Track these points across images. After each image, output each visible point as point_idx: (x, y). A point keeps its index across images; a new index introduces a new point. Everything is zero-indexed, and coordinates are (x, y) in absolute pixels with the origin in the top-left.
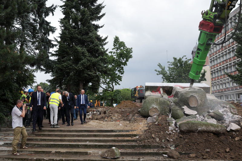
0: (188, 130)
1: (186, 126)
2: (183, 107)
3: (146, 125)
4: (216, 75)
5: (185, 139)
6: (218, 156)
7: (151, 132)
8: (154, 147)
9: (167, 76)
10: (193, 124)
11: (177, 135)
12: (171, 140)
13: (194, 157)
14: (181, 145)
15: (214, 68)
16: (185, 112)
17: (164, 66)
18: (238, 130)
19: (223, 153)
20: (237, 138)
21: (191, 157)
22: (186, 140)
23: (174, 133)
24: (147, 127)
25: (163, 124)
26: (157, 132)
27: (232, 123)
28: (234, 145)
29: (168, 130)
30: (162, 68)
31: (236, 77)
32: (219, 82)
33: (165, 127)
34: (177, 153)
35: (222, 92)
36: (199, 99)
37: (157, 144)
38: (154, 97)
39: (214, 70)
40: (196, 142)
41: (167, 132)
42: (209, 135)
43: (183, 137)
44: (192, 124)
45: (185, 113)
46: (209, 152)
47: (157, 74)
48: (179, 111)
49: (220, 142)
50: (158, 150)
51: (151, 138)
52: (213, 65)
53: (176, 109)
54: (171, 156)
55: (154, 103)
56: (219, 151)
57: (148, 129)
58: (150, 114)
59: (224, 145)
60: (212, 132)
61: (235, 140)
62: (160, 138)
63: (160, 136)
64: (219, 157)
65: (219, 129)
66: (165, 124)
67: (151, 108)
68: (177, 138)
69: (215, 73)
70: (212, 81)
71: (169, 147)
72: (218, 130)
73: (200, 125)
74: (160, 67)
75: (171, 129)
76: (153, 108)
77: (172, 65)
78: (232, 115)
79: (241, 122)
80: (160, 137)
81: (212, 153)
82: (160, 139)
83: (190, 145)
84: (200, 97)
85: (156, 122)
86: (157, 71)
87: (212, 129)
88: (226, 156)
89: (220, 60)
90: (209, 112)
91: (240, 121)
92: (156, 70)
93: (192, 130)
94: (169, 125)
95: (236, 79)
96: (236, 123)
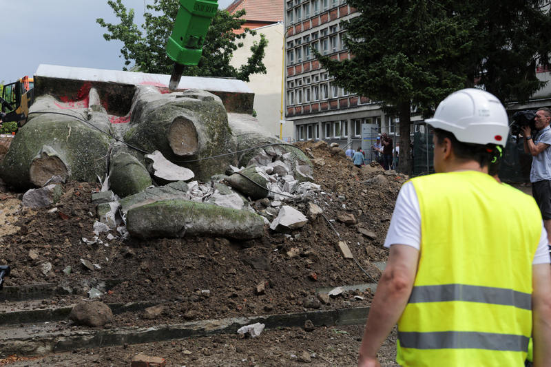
0: (153, 232)
1: (146, 218)
2: (149, 156)
3: (16, 218)
4: (302, 59)
5: (139, 261)
6: (231, 306)
7: (29, 242)
8: (33, 294)
9: (139, 49)
10: (170, 209)
11: (117, 249)
12: (97, 266)
13: (156, 318)
14: (125, 280)
15: (297, 34)
16: (154, 170)
17: (132, 11)
18: (300, 226)
19: (248, 296)
20: (292, 249)
21: (147, 319)
22: (145, 264)
23: (109, 241)
24: (16, 224)
25: (76, 212)
26: (50, 241)
27: (287, 208)
28: (282, 271)
29: (89, 232)
30: (123, 16)
31: (342, 67)
32: (309, 81)
33: (81, 224)
34: (105, 309)
35: (315, 112)
36: (203, 130)
37: (43, 283)
38: (57, 119)
39: (296, 40)
40: (173, 269)
41: (85, 240)
42: (216, 243)
43: (137, 253)
44: (167, 212)
45: (156, 174)
46: (207, 297)
47: (107, 37)
48: (133, 167)
49: (246, 263)
50: (43, 303)
51: (25, 264)
52: (294, 22)
53: (125, 163)
54: (83, 321)
55: (50, 138)
56: (236, 292)
57: (17, 234)
58: (33, 179)
59: (256, 272)
60: (225, 235)
61: (287, 255)
62: (56, 260)
63: (60, 255)
64: (234, 311)
65: (246, 224)
66: (83, 212)
67: (39, 156)
68: (115, 259)
69: (298, 49)
70: (290, 75)
71: (85, 289)
72: (242, 227)
73: (192, 212)
74: (116, 10)
75: (101, 230)
76: (45, 158)
77: (157, 9)
78: (296, 182)
79: (310, 203)
80: (56, 258)
81: (214, 299)
82: (56, 264)
83: (152, 280)
84: (207, 124)
85: (51, 207)
86: (104, 26)
87: (226, 224)
88: (251, 305)
89: (316, 9)
90: (229, 173)
91: (309, 200)
92: (101, 21)
93: (165, 232)
94: (97, 217)
95: (340, 73)
96: (300, 205)
